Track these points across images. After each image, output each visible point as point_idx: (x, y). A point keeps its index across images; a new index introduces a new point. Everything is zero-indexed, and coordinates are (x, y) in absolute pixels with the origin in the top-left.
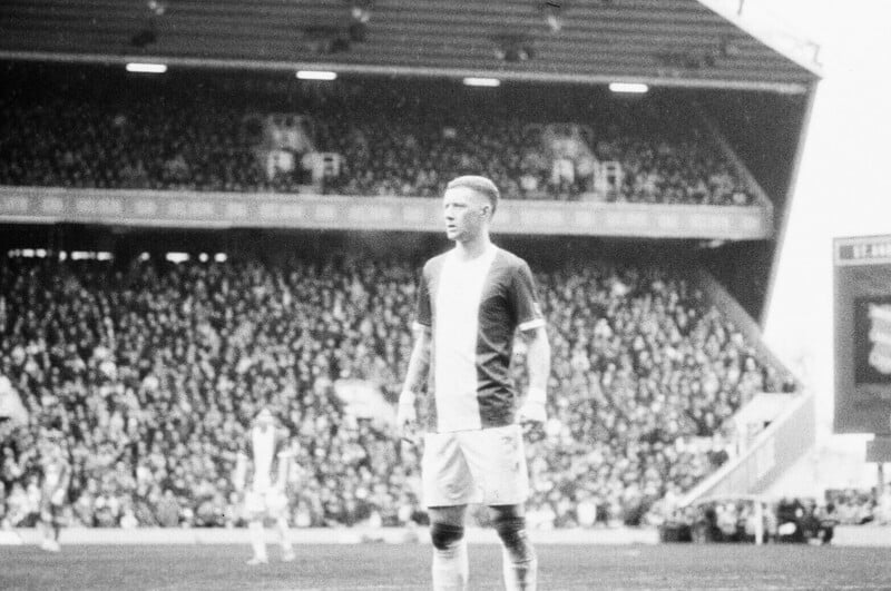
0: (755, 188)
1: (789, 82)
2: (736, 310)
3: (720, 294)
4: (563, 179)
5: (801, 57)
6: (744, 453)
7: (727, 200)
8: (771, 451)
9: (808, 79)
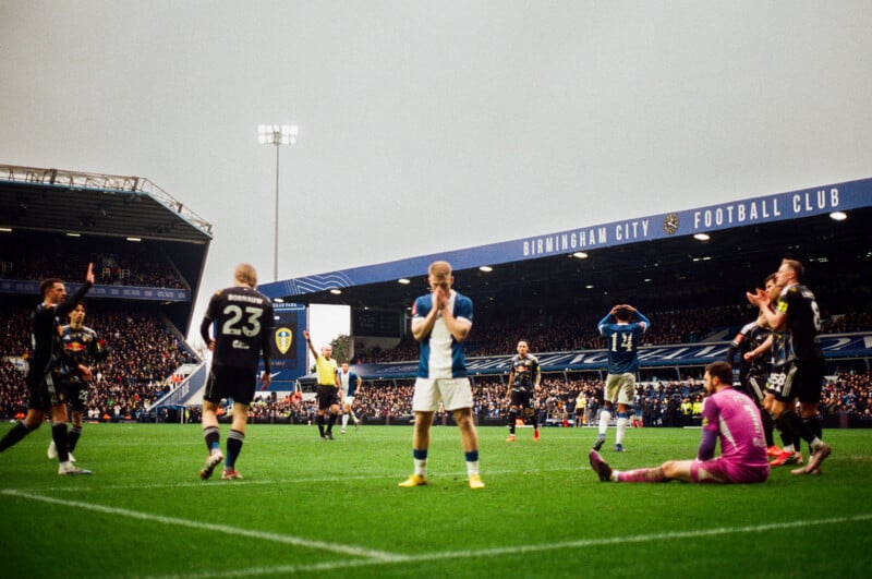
0: (184, 281)
1: (200, 240)
2: (176, 331)
3: (169, 323)
4: (106, 276)
5: (204, 230)
6: (177, 387)
7: (173, 286)
8: (188, 386)
9: (207, 239)
